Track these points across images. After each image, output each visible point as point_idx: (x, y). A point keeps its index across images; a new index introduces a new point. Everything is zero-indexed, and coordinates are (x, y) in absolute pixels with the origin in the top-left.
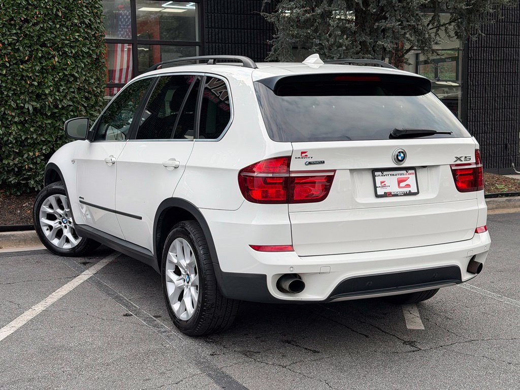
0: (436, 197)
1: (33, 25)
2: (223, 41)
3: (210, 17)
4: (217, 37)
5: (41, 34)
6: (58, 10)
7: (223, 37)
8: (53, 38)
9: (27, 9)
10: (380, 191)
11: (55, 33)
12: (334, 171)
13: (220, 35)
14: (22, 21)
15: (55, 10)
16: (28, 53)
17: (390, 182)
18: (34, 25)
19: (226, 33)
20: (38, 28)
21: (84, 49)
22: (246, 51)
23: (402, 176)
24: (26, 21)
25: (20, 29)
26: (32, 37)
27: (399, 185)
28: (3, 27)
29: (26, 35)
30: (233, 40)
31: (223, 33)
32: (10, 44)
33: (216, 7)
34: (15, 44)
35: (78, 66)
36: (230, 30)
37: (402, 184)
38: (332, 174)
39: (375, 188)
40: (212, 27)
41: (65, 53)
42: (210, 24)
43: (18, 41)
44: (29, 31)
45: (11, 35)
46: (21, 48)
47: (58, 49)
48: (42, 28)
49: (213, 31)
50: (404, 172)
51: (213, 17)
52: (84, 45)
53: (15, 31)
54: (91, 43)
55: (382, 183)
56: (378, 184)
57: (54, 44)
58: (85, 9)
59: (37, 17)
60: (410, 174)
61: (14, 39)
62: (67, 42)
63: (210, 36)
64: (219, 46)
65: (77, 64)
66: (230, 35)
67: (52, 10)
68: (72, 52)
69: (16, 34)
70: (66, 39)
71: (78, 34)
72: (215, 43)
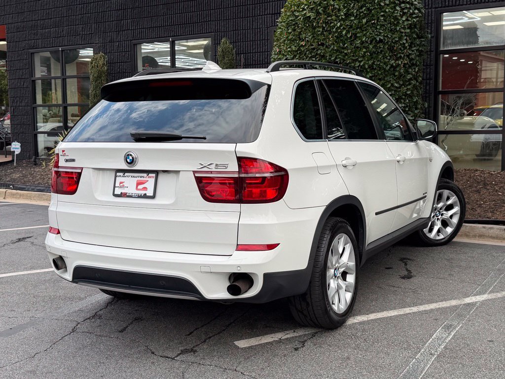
0: (173, 203)
5: (332, 54)
6: (348, 32)
8: (343, 56)
10: (118, 191)
12: (82, 169)
17: (130, 184)
18: (328, 47)
20: (331, 49)
23: (142, 179)
24: (322, 44)
25: (317, 51)
27: (137, 187)
37: (140, 187)
38: (80, 171)
39: (115, 187)
44: (324, 52)
50: (145, 175)
55: (121, 183)
56: (117, 185)
60: (150, 177)
67: (342, 32)
70: (355, 56)
71: (365, 50)
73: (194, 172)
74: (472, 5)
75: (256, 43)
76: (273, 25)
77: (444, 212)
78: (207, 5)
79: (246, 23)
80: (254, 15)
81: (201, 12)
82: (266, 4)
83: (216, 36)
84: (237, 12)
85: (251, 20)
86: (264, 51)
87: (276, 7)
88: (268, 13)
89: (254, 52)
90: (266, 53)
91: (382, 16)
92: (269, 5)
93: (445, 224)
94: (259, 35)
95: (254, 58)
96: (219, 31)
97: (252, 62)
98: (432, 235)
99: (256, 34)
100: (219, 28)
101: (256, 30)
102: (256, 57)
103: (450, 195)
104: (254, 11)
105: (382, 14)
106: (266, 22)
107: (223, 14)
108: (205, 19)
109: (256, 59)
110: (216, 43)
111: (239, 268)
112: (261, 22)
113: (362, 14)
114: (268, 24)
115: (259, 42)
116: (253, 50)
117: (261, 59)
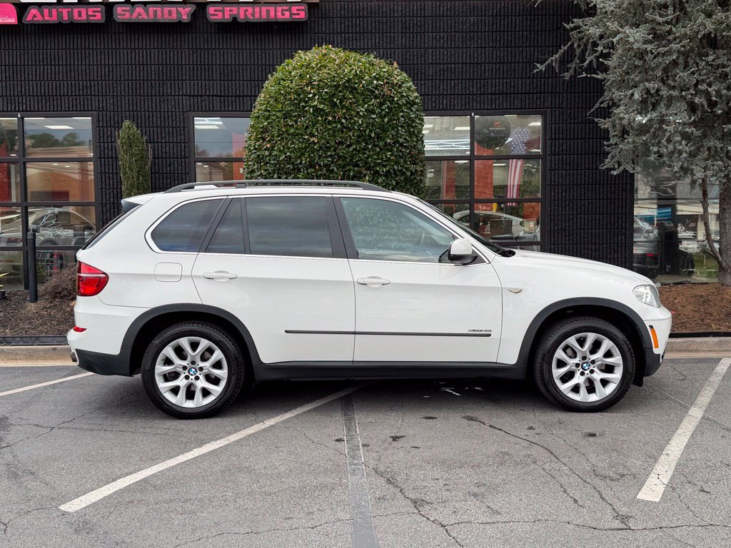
1: (346, 147)
2: (568, 152)
3: (553, 128)
4: (561, 148)
5: (354, 155)
6: (371, 131)
7: (568, 149)
8: (366, 158)
9: (342, 132)
11: (368, 153)
13: (564, 146)
14: (336, 143)
15: (367, 132)
16: (341, 173)
18: (348, 146)
19: (572, 144)
20: (351, 149)
21: (396, 167)
22: (594, 161)
24: (340, 143)
25: (335, 150)
26: (346, 158)
28: (320, 149)
29: (340, 157)
30: (579, 150)
31: (568, 145)
32: (326, 165)
33: (561, 118)
34: (330, 165)
35: (389, 184)
36: (576, 141)
40: (555, 139)
41: (377, 172)
42: (553, 136)
43: (332, 162)
44: (343, 153)
45: (326, 157)
46: (335, 169)
47: (369, 169)
48: (355, 149)
49: (557, 143)
51: (557, 128)
52: (397, 163)
53: (329, 153)
54: (405, 162)
57: (366, 163)
58: (400, 128)
59: (351, 139)
61: (329, 161)
62: (379, 161)
63: (553, 148)
64: (562, 158)
65: (388, 182)
66: (576, 146)
67: (365, 131)
68: (383, 171)
69: (331, 156)
70: (379, 159)
71: (390, 153)
72: (559, 154)
75: (167, 131)
76: (192, 109)
78: (84, 73)
79: (150, 103)
80: (161, 94)
81: (73, 83)
82: (180, 82)
83: (101, 116)
84: (134, 87)
85: (158, 100)
86: (179, 141)
87: (196, 87)
88: (185, 93)
89: (163, 141)
90: (183, 144)
92: (184, 84)
94: (170, 120)
95: (164, 150)
96: (105, 109)
97: (160, 154)
99: (166, 119)
100: (104, 105)
101: (166, 113)
102: (167, 149)
104: (161, 89)
106: (181, 105)
107: (111, 88)
108: (81, 92)
109: (168, 151)
110: (101, 125)
112: (173, 103)
113: (384, 112)
114: (185, 108)
115: (171, 129)
116: (162, 139)
117: (175, 151)
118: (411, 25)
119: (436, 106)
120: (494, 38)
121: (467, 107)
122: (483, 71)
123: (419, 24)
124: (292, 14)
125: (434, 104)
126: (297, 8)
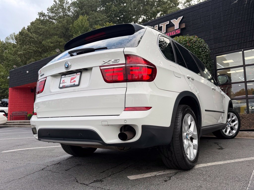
0: (88, 86)
10: (61, 86)
12: (47, 77)
17: (67, 80)
23: (74, 76)
27: (71, 81)
37: (72, 81)
38: (45, 79)
39: (60, 83)
50: (75, 74)
55: (63, 81)
56: (61, 82)
60: (78, 75)
73: (100, 67)
74: (228, 52)
77: (231, 123)
91: (194, 52)
93: (232, 129)
98: (227, 134)
103: (233, 116)
105: (194, 51)
111: (125, 121)
118: (216, 26)
119: (227, 50)
120: (249, 22)
121: (240, 48)
122: (245, 34)
123: (219, 25)
124: (176, 33)
125: (226, 50)
126: (177, 30)
